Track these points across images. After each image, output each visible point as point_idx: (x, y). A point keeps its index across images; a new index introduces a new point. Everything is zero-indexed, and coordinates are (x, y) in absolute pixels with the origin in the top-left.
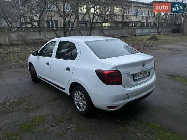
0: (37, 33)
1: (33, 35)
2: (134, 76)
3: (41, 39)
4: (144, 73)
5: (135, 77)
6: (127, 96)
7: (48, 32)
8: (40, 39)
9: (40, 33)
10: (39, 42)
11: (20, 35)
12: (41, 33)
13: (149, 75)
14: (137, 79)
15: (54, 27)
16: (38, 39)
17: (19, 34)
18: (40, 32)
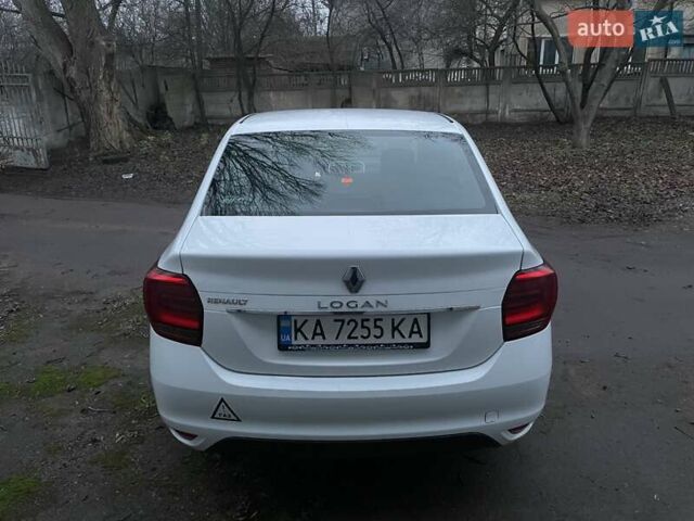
0: (479, 91)
1: (460, 96)
2: (283, 324)
3: (487, 112)
4: (370, 324)
5: (289, 333)
6: (223, 407)
7: (521, 86)
8: (482, 113)
9: (488, 90)
10: (480, 122)
11: (419, 97)
12: (491, 87)
13: (426, 345)
14: (301, 341)
15: (541, 63)
16: (476, 113)
17: (417, 94)
18: (487, 85)
